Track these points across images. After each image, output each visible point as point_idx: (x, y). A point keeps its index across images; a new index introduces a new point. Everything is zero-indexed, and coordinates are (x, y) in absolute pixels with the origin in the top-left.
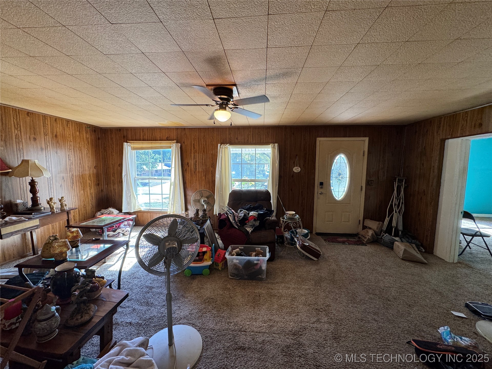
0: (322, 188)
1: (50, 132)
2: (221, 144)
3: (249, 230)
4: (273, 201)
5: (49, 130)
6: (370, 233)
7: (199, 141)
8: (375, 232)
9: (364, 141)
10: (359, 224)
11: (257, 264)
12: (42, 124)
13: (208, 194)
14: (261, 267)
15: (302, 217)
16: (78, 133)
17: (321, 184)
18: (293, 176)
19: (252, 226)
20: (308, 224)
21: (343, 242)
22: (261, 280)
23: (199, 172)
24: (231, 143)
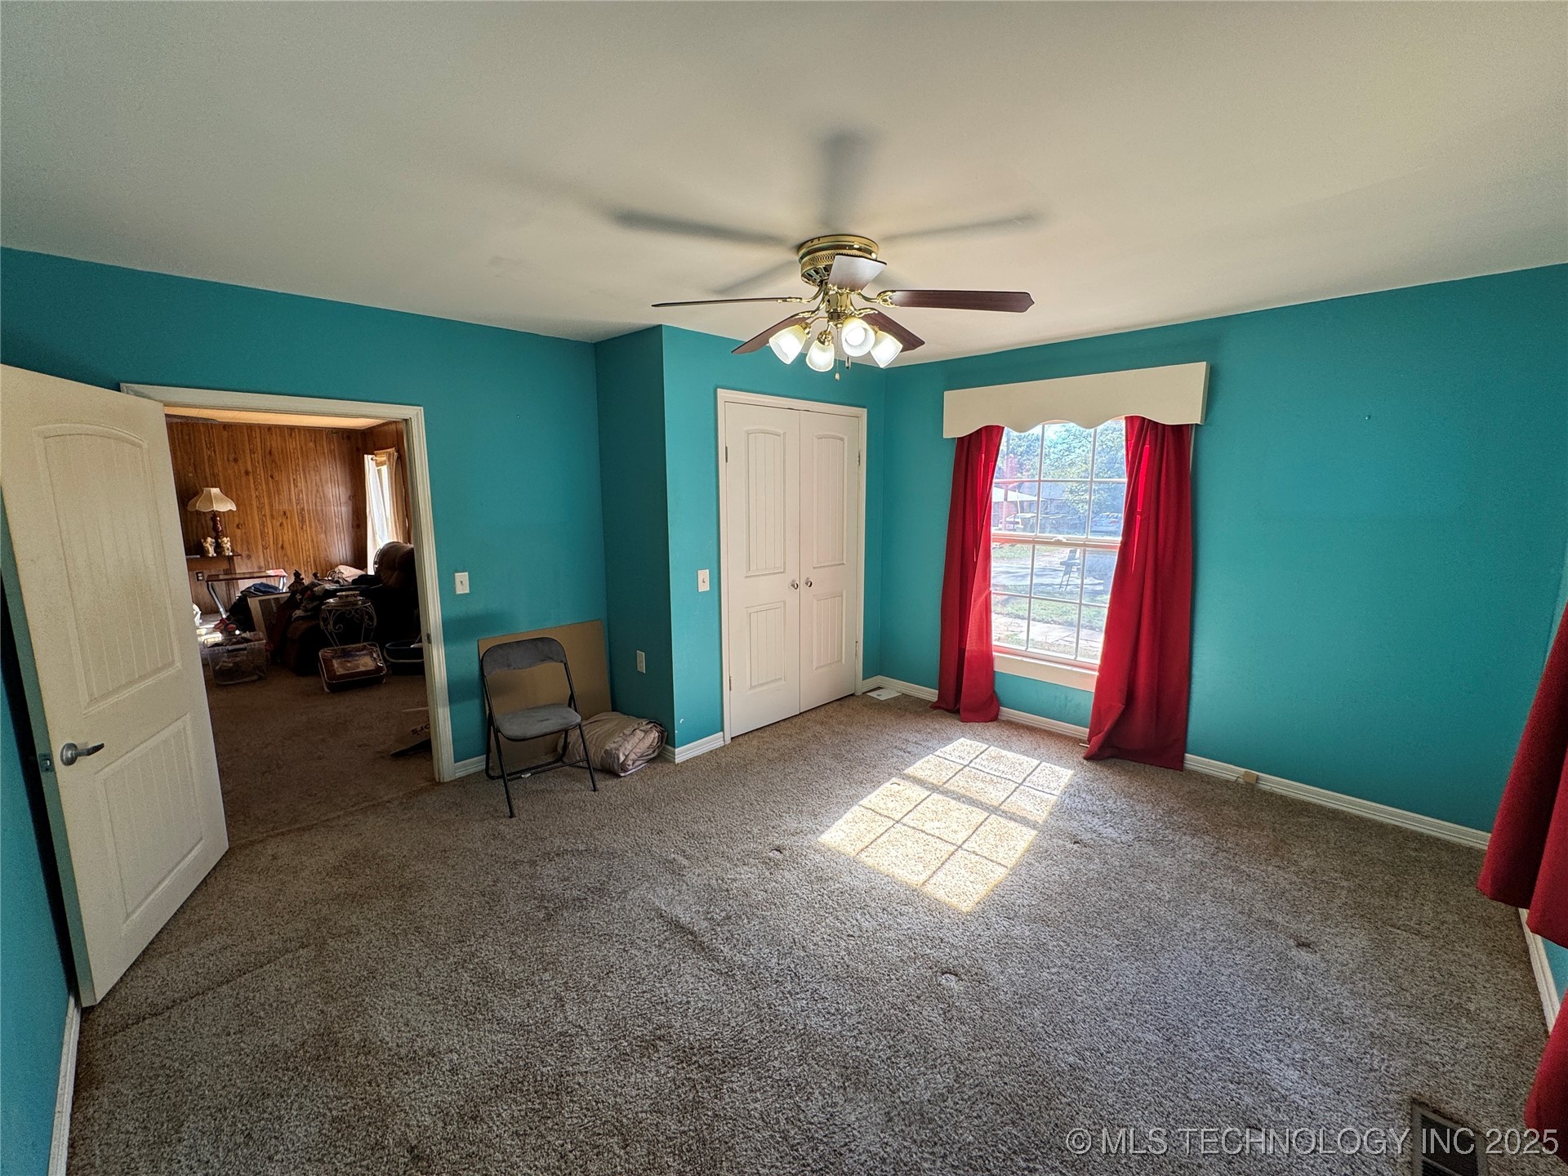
1: (259, 449)
5: (259, 445)
12: (247, 438)
16: (311, 445)
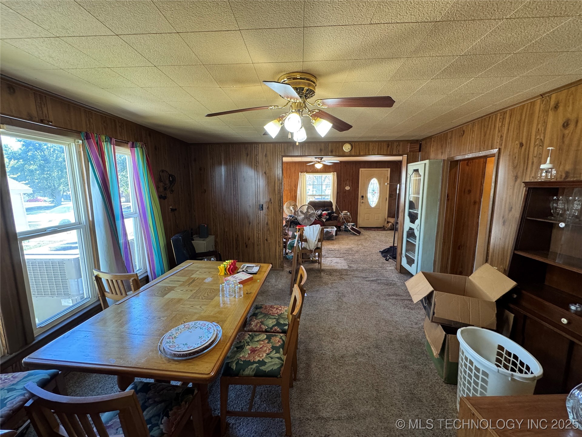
0: (363, 199)
2: (301, 172)
3: (324, 220)
4: (334, 207)
6: (390, 224)
7: (286, 171)
8: (392, 224)
9: (388, 170)
10: (385, 221)
11: (331, 232)
13: (293, 204)
14: (332, 234)
15: (351, 214)
17: (363, 197)
18: (345, 192)
19: (325, 218)
20: (355, 221)
21: (375, 230)
22: (333, 240)
23: (286, 190)
24: (307, 172)
